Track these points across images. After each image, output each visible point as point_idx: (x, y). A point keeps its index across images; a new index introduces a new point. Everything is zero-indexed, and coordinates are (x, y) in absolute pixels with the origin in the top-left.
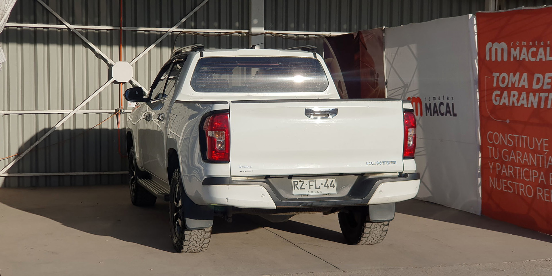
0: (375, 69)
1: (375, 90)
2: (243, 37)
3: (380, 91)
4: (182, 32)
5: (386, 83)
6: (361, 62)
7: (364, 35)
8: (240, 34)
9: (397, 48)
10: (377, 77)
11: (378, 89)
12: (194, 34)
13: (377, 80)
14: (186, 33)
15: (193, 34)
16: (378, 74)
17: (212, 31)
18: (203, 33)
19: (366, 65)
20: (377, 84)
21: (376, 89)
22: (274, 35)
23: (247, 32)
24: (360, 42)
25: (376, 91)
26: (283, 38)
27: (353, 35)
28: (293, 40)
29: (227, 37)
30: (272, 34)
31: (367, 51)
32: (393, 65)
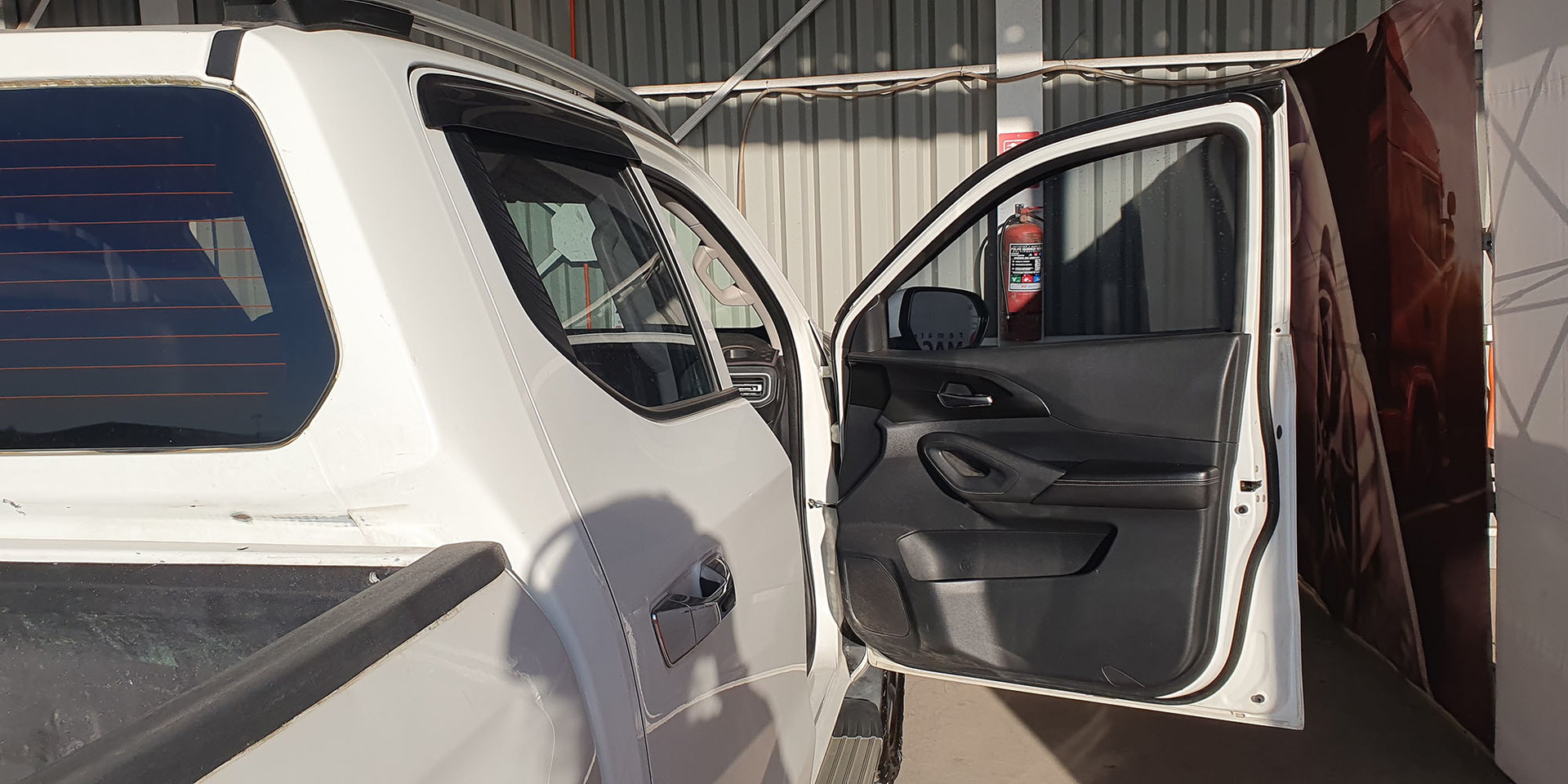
0: (1440, 175)
1: (1440, 273)
2: (975, 92)
3: (1463, 274)
4: (765, 92)
5: (1487, 241)
6: (1389, 146)
7: (1399, 27)
8: (969, 84)
9: (1545, 53)
10: (1451, 211)
11: (1454, 266)
12: (810, 96)
13: (1450, 224)
14: (780, 93)
15: (806, 95)
16: (1451, 195)
17: (867, 81)
18: (837, 90)
19: (1410, 156)
20: (1450, 242)
21: (1447, 266)
22: (1092, 75)
23: (988, 72)
24: (1387, 62)
25: (1446, 274)
26: (1125, 86)
27: (1364, 34)
28: (1163, 88)
29: (918, 96)
30: (1081, 72)
31: (1411, 93)
32: (1522, 148)
